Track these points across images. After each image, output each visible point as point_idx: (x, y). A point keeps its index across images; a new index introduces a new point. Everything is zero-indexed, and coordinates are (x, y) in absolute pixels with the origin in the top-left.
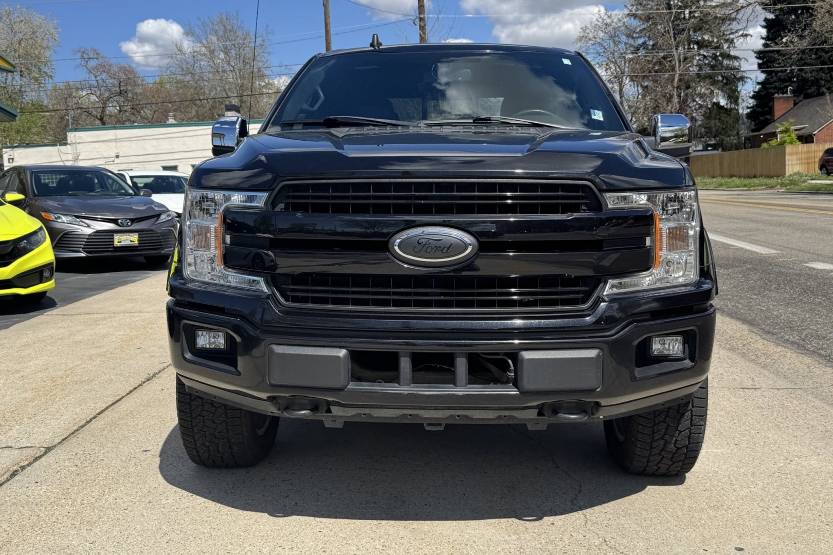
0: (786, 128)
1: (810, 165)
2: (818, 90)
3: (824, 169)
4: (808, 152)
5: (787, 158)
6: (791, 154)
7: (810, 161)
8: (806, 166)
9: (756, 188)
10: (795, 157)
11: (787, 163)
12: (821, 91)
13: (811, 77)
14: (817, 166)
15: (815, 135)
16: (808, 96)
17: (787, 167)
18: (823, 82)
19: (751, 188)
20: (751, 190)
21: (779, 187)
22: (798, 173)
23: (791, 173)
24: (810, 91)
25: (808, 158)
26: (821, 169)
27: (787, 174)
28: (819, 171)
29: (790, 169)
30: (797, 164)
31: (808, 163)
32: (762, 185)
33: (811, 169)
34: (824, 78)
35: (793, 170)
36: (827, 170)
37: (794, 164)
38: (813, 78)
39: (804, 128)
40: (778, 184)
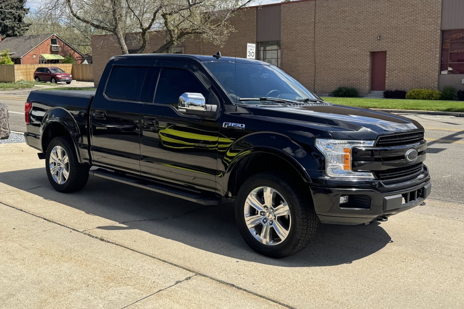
0: (5, 53)
1: (28, 76)
2: (13, 32)
3: (37, 78)
4: (26, 69)
5: (15, 71)
6: (18, 70)
7: (28, 74)
8: (26, 76)
9: (8, 89)
10: (19, 71)
11: (15, 74)
12: (15, 33)
13: (9, 25)
14: (32, 77)
15: (21, 58)
16: (8, 36)
17: (16, 77)
18: (16, 29)
19: (6, 89)
20: (6, 90)
21: (21, 88)
22: (22, 80)
23: (18, 80)
24: (9, 33)
25: (27, 72)
26: (35, 78)
27: (16, 81)
28: (34, 80)
29: (18, 78)
30: (21, 75)
31: (27, 75)
32: (11, 87)
33: (28, 78)
34: (16, 26)
35: (19, 78)
36: (39, 79)
37: (19, 75)
38: (10, 26)
39: (14, 54)
40: (20, 87)
